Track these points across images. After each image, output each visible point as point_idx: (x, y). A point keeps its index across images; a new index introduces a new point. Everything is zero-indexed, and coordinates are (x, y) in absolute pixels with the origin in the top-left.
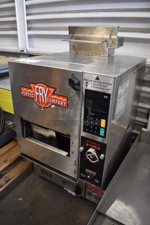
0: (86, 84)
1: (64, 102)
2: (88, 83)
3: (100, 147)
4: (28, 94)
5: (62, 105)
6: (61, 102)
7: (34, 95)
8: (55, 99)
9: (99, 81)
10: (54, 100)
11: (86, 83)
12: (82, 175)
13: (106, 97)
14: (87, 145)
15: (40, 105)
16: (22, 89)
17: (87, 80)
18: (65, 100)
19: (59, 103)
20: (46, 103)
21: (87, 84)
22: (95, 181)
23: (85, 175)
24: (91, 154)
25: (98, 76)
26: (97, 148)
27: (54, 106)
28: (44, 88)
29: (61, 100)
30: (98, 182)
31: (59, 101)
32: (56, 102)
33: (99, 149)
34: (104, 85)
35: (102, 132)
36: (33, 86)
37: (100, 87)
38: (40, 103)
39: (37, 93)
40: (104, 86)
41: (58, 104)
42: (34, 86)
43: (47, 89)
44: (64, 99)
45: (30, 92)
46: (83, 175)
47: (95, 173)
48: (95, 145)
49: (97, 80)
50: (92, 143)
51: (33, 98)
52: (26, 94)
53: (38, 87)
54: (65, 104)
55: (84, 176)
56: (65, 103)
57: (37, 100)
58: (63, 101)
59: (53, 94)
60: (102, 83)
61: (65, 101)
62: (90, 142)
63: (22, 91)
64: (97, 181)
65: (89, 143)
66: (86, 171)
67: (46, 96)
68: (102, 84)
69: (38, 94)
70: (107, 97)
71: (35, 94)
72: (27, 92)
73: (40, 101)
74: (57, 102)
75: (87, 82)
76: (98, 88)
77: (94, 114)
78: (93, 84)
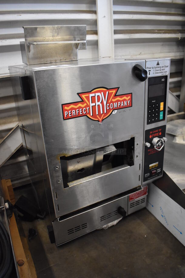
2: (150, 71)
3: (161, 131)
4: (77, 112)
5: (126, 105)
6: (125, 102)
7: (88, 108)
8: (118, 101)
9: (159, 66)
10: (116, 103)
12: (146, 176)
13: (163, 80)
14: (151, 137)
15: (97, 120)
16: (66, 108)
18: (129, 97)
19: (122, 105)
20: (105, 112)
22: (158, 171)
23: (149, 173)
24: (160, 142)
25: (158, 62)
26: (159, 134)
27: (116, 111)
28: (102, 93)
29: (124, 100)
30: (160, 171)
31: (122, 102)
32: (119, 105)
34: (163, 68)
35: (162, 115)
36: (86, 97)
37: (160, 71)
38: (98, 116)
39: (92, 105)
40: (163, 70)
42: (88, 95)
43: (107, 92)
44: (127, 97)
45: (80, 107)
47: (158, 163)
48: (157, 133)
49: (158, 66)
50: (155, 131)
51: (85, 115)
52: (73, 113)
53: (93, 95)
54: (129, 102)
55: (148, 175)
57: (91, 115)
58: (126, 100)
59: (116, 96)
60: (161, 67)
62: (153, 132)
63: (65, 112)
65: (152, 134)
66: (149, 168)
67: (105, 103)
69: (94, 104)
71: (89, 106)
72: (75, 109)
73: (97, 114)
76: (158, 73)
77: (155, 101)
78: (154, 70)
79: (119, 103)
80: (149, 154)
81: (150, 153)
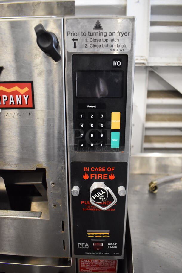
0: (73, 42)
1: (24, 96)
2: (77, 40)
3: (114, 172)
5: (20, 103)
6: (17, 96)
8: (1, 93)
9: (101, 31)
11: (73, 40)
12: (81, 246)
14: (86, 177)
17: (74, 35)
18: (26, 89)
19: (10, 102)
21: (75, 43)
22: (110, 246)
23: (87, 244)
24: (101, 193)
25: (98, 22)
26: (108, 177)
29: (15, 93)
30: (116, 247)
31: (11, 96)
32: (4, 100)
33: (112, 177)
35: (116, 140)
37: (105, 43)
40: (112, 40)
41: (10, 104)
44: (22, 88)
46: (82, 244)
48: (102, 173)
49: (97, 31)
50: (97, 169)
54: (26, 99)
55: (84, 246)
56: (27, 96)
58: (20, 94)
60: (108, 34)
61: (26, 94)
62: (93, 169)
64: (113, 246)
65: (89, 173)
66: (88, 235)
68: (108, 37)
70: (119, 63)
74: (6, 99)
75: (75, 38)
76: (100, 46)
77: (95, 107)
78: (88, 39)
79: (5, 98)
80: (84, 209)
81: (87, 209)
